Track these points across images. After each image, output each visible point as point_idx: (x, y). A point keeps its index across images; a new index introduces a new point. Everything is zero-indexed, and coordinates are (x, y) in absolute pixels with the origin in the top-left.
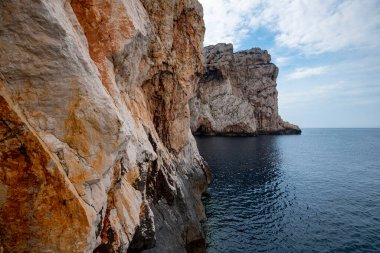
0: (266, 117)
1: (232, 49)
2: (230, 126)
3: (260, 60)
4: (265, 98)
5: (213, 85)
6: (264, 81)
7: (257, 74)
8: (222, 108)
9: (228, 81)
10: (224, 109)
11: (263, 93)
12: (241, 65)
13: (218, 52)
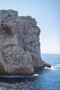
0: (35, 59)
1: (17, 15)
2: (17, 69)
3: (31, 24)
4: (35, 47)
5: (5, 37)
6: (34, 37)
7: (30, 32)
8: (11, 55)
9: (16, 36)
10: (13, 56)
11: (33, 44)
12: (21, 25)
13: (9, 16)
